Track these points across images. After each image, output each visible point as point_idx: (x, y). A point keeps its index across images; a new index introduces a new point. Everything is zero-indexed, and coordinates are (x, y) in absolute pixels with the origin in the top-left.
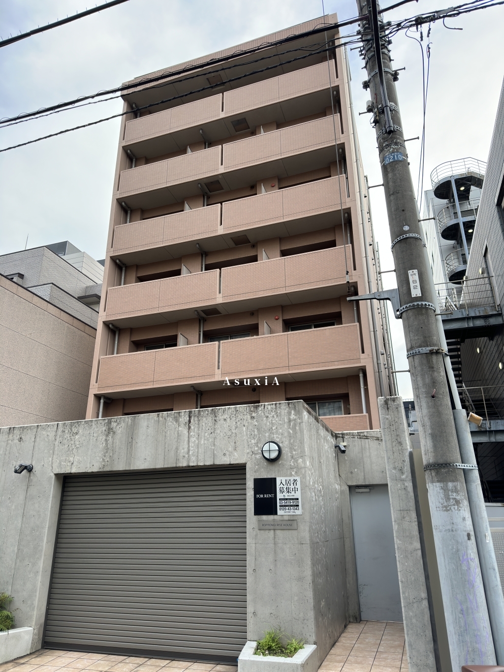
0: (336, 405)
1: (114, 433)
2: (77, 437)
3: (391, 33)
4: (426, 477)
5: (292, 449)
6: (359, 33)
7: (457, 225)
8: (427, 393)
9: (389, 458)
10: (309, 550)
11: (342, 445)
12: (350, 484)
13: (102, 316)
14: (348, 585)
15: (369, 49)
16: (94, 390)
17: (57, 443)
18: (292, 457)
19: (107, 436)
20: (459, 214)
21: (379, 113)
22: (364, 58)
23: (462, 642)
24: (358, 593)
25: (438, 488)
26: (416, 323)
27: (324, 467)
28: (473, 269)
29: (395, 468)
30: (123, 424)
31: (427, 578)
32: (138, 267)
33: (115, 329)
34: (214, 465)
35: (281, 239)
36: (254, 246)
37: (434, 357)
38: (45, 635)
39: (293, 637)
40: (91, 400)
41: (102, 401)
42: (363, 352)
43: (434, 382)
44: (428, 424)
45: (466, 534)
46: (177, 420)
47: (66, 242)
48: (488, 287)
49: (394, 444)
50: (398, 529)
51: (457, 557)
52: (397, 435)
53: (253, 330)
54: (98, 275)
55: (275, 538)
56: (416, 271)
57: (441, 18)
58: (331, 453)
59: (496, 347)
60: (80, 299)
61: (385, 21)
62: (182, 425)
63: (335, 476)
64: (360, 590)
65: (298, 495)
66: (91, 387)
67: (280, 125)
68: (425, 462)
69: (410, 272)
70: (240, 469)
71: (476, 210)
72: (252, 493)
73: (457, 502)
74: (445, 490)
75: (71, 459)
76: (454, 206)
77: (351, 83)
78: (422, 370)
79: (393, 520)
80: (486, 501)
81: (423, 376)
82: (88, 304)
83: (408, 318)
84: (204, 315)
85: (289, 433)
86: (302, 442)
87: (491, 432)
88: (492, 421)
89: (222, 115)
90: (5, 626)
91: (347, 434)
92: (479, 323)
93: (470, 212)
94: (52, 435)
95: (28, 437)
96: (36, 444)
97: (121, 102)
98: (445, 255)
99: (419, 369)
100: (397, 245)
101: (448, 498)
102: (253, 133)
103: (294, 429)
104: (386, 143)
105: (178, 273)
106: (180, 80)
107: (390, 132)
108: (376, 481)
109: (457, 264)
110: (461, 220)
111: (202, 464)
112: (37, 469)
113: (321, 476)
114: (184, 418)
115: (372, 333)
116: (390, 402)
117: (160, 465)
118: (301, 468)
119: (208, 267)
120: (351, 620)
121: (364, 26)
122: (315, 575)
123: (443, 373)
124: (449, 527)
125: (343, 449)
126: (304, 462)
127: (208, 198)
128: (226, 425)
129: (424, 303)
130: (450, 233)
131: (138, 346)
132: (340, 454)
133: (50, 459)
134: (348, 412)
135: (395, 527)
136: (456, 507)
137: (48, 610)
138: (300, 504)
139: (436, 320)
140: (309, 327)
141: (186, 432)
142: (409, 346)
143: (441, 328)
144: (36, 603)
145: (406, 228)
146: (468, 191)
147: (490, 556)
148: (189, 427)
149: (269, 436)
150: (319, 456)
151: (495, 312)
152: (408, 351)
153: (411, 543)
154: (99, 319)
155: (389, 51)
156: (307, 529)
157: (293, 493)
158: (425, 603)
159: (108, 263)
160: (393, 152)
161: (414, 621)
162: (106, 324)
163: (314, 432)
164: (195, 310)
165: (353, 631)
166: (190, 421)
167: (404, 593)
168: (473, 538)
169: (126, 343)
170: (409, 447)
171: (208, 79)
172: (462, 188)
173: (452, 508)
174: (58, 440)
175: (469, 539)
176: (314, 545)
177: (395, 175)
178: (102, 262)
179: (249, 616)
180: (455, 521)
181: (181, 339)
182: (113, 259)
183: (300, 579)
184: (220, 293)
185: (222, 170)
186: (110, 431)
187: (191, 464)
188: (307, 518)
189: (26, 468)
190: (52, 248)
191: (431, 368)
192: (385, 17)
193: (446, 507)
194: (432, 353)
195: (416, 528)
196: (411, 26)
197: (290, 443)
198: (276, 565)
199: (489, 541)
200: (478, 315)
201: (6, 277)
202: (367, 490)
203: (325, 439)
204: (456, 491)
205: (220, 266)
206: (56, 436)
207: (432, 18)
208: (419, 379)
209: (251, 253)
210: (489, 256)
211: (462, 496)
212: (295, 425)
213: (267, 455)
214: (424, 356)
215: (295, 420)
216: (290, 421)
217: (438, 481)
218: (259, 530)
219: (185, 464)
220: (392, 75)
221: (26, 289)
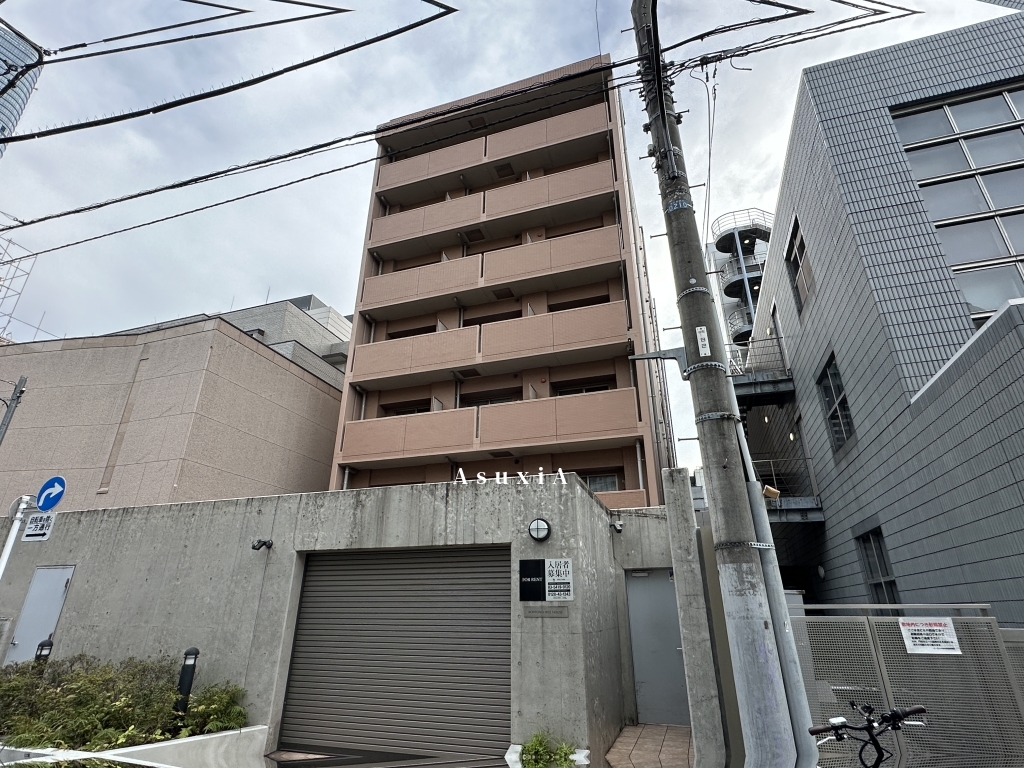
0: (609, 480)
1: (363, 506)
2: (322, 510)
3: (674, 73)
4: (717, 557)
5: (562, 527)
6: (639, 73)
7: (741, 282)
8: (718, 463)
9: (674, 537)
10: (582, 640)
11: (618, 524)
12: (626, 567)
13: (349, 377)
14: (623, 682)
15: (650, 90)
16: (339, 459)
17: (299, 516)
18: (563, 536)
19: (355, 509)
20: (744, 269)
21: (662, 157)
22: (644, 100)
23: (760, 746)
24: (635, 692)
25: (731, 570)
26: (705, 385)
27: (598, 548)
28: (760, 328)
29: (680, 548)
30: (372, 497)
31: (717, 672)
32: (389, 323)
33: (361, 391)
34: (474, 544)
35: (549, 293)
36: (519, 300)
37: (725, 423)
38: (281, 735)
39: (563, 740)
40: (335, 470)
41: (347, 472)
42: (640, 420)
43: (725, 451)
44: (719, 497)
45: (762, 622)
46: (432, 493)
47: (311, 296)
48: (777, 349)
49: (680, 520)
50: (684, 616)
51: (753, 647)
52: (683, 511)
53: (516, 394)
54: (345, 333)
55: (543, 626)
56: (704, 328)
57: (728, 57)
58: (606, 534)
59: (786, 417)
60: (324, 358)
61: (667, 61)
62: (439, 499)
63: (610, 559)
64: (637, 688)
65: (569, 579)
66: (335, 455)
67: (548, 171)
68: (715, 541)
69: (698, 329)
70: (504, 549)
71: (763, 265)
72: (518, 576)
73: (753, 586)
74: (739, 571)
75: (316, 535)
76: (738, 261)
77: (625, 127)
78: (712, 437)
79: (678, 606)
80: (785, 588)
81: (713, 444)
82: (333, 364)
83: (697, 380)
84: (461, 377)
85: (560, 509)
86: (574, 519)
87: (782, 511)
88: (783, 499)
89: (485, 160)
90: (237, 723)
91: (624, 512)
92: (768, 389)
93: (756, 267)
94: (294, 507)
95: (268, 509)
96: (277, 517)
97: (375, 145)
98: (729, 312)
99: (709, 436)
100: (684, 299)
101: (742, 581)
102: (519, 179)
103: (565, 505)
104: (670, 189)
105: (433, 329)
106: (444, 122)
107: (674, 178)
108: (656, 562)
109: (741, 324)
110: (746, 276)
111: (461, 543)
112: (277, 545)
113: (594, 558)
114: (441, 491)
115: (651, 399)
116: (675, 474)
117: (414, 543)
118: (574, 548)
119: (467, 323)
120: (628, 723)
121: (643, 66)
122: (588, 669)
123: (735, 441)
124: (744, 614)
125: (619, 528)
126: (577, 542)
127: (468, 248)
128: (488, 500)
129: (713, 363)
130: (733, 289)
131: (387, 410)
132: (615, 534)
133: (292, 534)
134: (622, 487)
135: (681, 614)
136: (751, 591)
137: (285, 705)
138: (571, 589)
139: (728, 382)
140: (580, 391)
141: (443, 507)
142: (698, 411)
143: (733, 394)
144: (273, 698)
145: (693, 281)
146: (752, 244)
147: (790, 648)
148: (447, 502)
149: (537, 512)
150: (593, 536)
151: (785, 378)
152: (696, 416)
153: (699, 633)
154: (346, 380)
155: (672, 92)
156: (579, 616)
157: (564, 576)
158: (716, 702)
159: (356, 318)
160: (677, 199)
161: (703, 722)
162: (353, 386)
163: (587, 508)
164: (452, 371)
165: (630, 734)
166: (447, 495)
167: (691, 690)
168: (771, 626)
169: (374, 407)
170: (696, 524)
171: (470, 122)
172: (747, 242)
173: (747, 592)
174: (301, 512)
175: (766, 627)
176: (587, 635)
177: (679, 224)
178: (350, 318)
179: (514, 715)
180: (750, 607)
181: (435, 403)
182: (362, 314)
183: (572, 674)
184: (479, 351)
185: (484, 218)
186: (359, 504)
187: (449, 543)
188: (579, 604)
189: (265, 543)
190: (295, 302)
191: (723, 435)
192: (667, 57)
193: (739, 591)
194: (723, 418)
195: (705, 616)
196: (696, 66)
197: (561, 520)
198: (543, 657)
199: (789, 630)
200: (766, 380)
201: (245, 333)
202: (646, 574)
203: (599, 516)
204: (752, 573)
205: (480, 321)
206: (299, 508)
207: (718, 58)
208: (709, 447)
209: (515, 309)
210: (778, 315)
211: (758, 579)
212: (567, 500)
213: (534, 534)
214: (715, 422)
215: (566, 495)
216: (561, 496)
217: (731, 562)
218: (526, 617)
219: (442, 543)
220: (675, 117)
221: (267, 346)
